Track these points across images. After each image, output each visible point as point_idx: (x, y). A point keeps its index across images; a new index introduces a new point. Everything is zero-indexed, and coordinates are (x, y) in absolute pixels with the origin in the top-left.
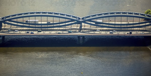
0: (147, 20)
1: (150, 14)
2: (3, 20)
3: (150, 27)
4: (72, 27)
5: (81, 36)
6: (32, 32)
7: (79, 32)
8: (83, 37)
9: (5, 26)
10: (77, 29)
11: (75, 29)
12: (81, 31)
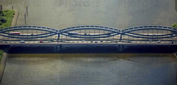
0: (174, 32)
1: (176, 27)
2: (60, 32)
3: (176, 37)
4: (114, 38)
5: (121, 45)
6: (96, 41)
7: (120, 41)
8: (123, 45)
9: (62, 37)
10: (118, 39)
11: (116, 39)
12: (121, 41)
